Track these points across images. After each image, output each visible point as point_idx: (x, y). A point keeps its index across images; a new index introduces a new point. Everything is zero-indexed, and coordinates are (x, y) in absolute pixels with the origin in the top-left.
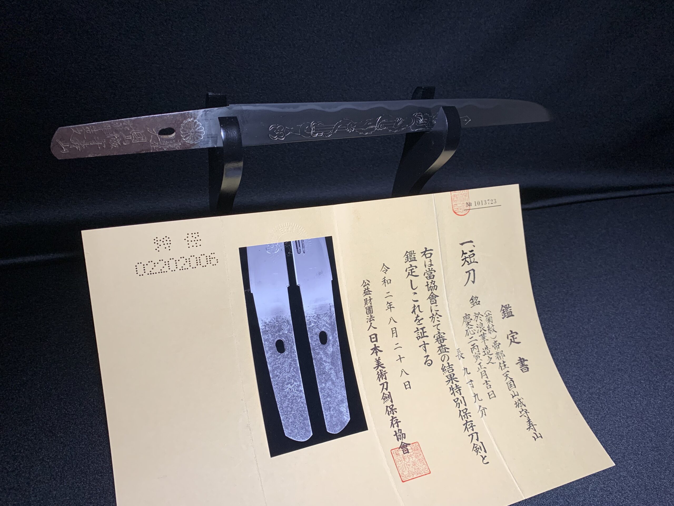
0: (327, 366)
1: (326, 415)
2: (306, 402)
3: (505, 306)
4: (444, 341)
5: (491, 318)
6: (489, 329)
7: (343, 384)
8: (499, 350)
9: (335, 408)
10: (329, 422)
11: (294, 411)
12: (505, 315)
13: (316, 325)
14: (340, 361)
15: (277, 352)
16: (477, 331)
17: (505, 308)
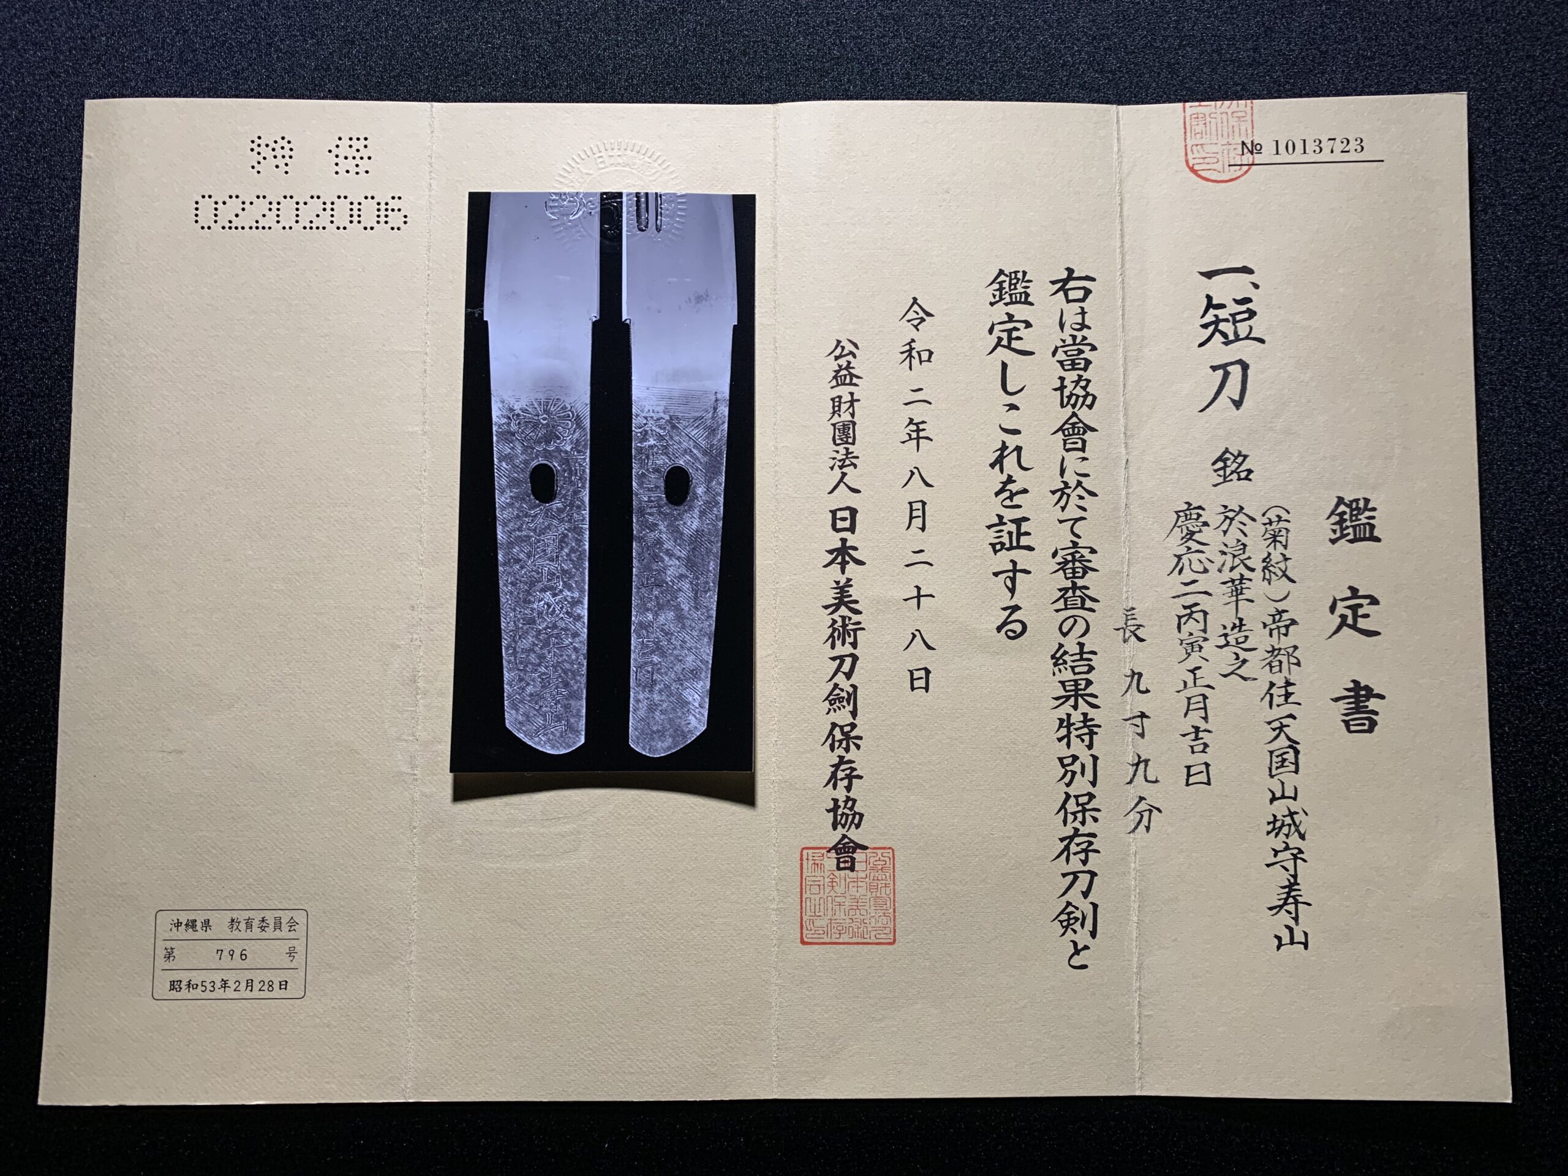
0: (673, 568)
1: (638, 701)
2: (585, 651)
3: (1351, 502)
4: (1085, 573)
5: (1284, 532)
6: (1265, 568)
7: (710, 625)
8: (1286, 642)
9: (667, 687)
10: (642, 719)
11: (546, 667)
12: (1345, 532)
13: (662, 446)
14: (714, 560)
15: (532, 497)
16: (1218, 565)
17: (1348, 510)
